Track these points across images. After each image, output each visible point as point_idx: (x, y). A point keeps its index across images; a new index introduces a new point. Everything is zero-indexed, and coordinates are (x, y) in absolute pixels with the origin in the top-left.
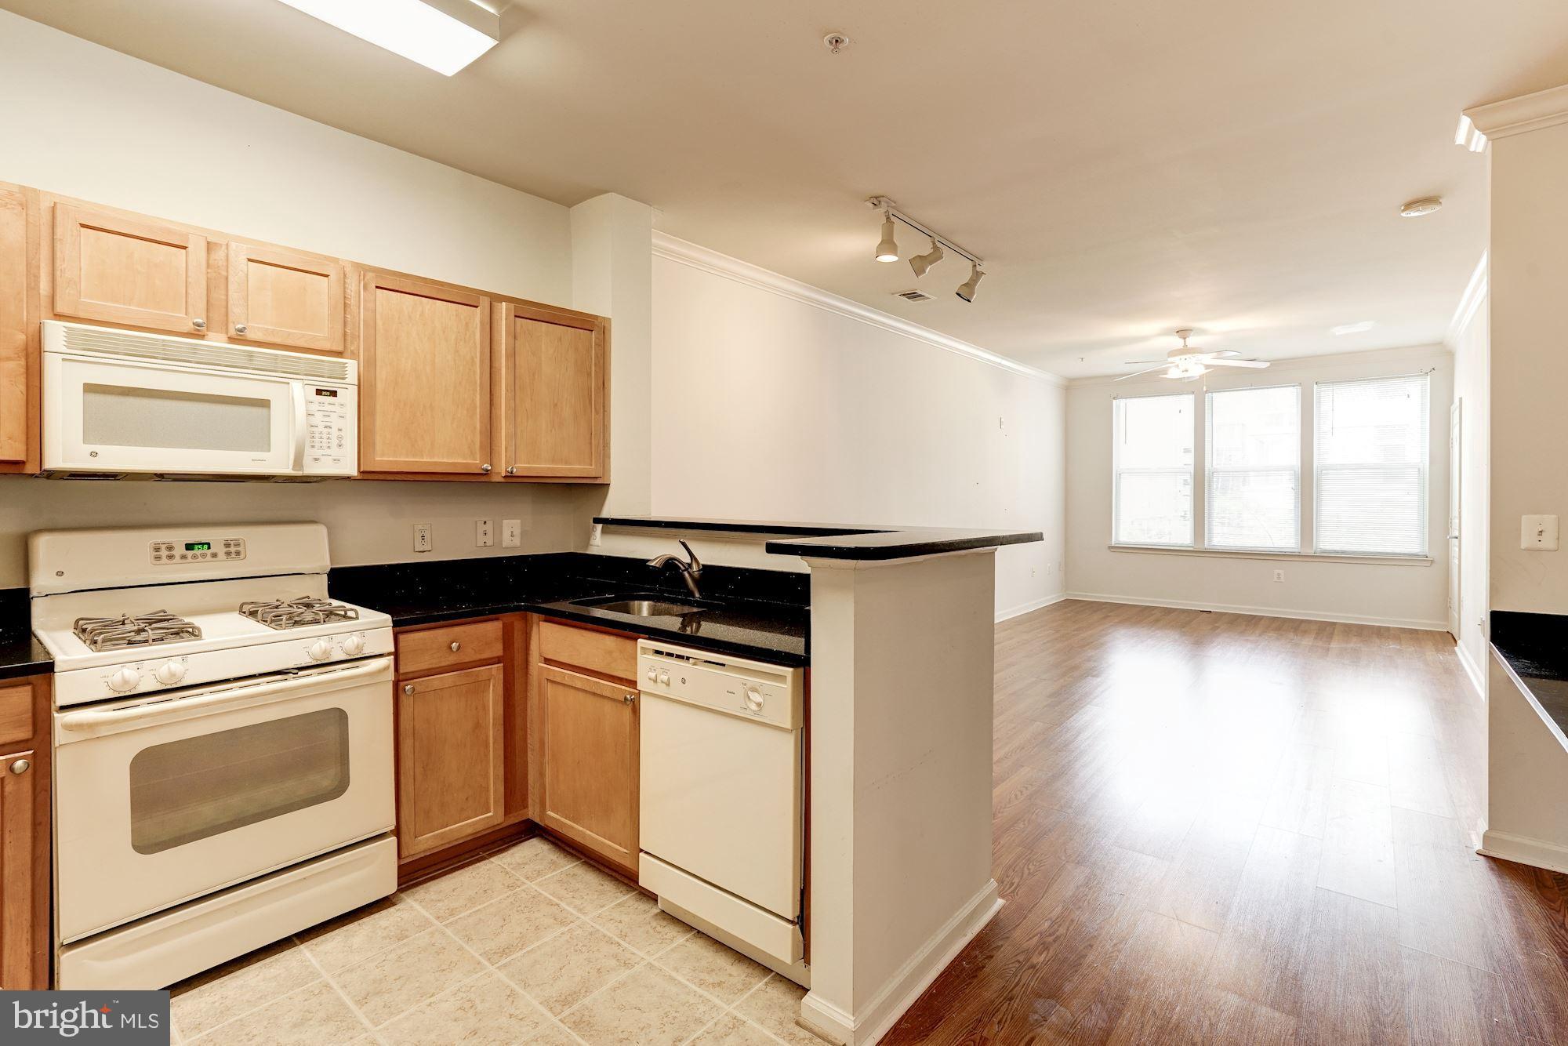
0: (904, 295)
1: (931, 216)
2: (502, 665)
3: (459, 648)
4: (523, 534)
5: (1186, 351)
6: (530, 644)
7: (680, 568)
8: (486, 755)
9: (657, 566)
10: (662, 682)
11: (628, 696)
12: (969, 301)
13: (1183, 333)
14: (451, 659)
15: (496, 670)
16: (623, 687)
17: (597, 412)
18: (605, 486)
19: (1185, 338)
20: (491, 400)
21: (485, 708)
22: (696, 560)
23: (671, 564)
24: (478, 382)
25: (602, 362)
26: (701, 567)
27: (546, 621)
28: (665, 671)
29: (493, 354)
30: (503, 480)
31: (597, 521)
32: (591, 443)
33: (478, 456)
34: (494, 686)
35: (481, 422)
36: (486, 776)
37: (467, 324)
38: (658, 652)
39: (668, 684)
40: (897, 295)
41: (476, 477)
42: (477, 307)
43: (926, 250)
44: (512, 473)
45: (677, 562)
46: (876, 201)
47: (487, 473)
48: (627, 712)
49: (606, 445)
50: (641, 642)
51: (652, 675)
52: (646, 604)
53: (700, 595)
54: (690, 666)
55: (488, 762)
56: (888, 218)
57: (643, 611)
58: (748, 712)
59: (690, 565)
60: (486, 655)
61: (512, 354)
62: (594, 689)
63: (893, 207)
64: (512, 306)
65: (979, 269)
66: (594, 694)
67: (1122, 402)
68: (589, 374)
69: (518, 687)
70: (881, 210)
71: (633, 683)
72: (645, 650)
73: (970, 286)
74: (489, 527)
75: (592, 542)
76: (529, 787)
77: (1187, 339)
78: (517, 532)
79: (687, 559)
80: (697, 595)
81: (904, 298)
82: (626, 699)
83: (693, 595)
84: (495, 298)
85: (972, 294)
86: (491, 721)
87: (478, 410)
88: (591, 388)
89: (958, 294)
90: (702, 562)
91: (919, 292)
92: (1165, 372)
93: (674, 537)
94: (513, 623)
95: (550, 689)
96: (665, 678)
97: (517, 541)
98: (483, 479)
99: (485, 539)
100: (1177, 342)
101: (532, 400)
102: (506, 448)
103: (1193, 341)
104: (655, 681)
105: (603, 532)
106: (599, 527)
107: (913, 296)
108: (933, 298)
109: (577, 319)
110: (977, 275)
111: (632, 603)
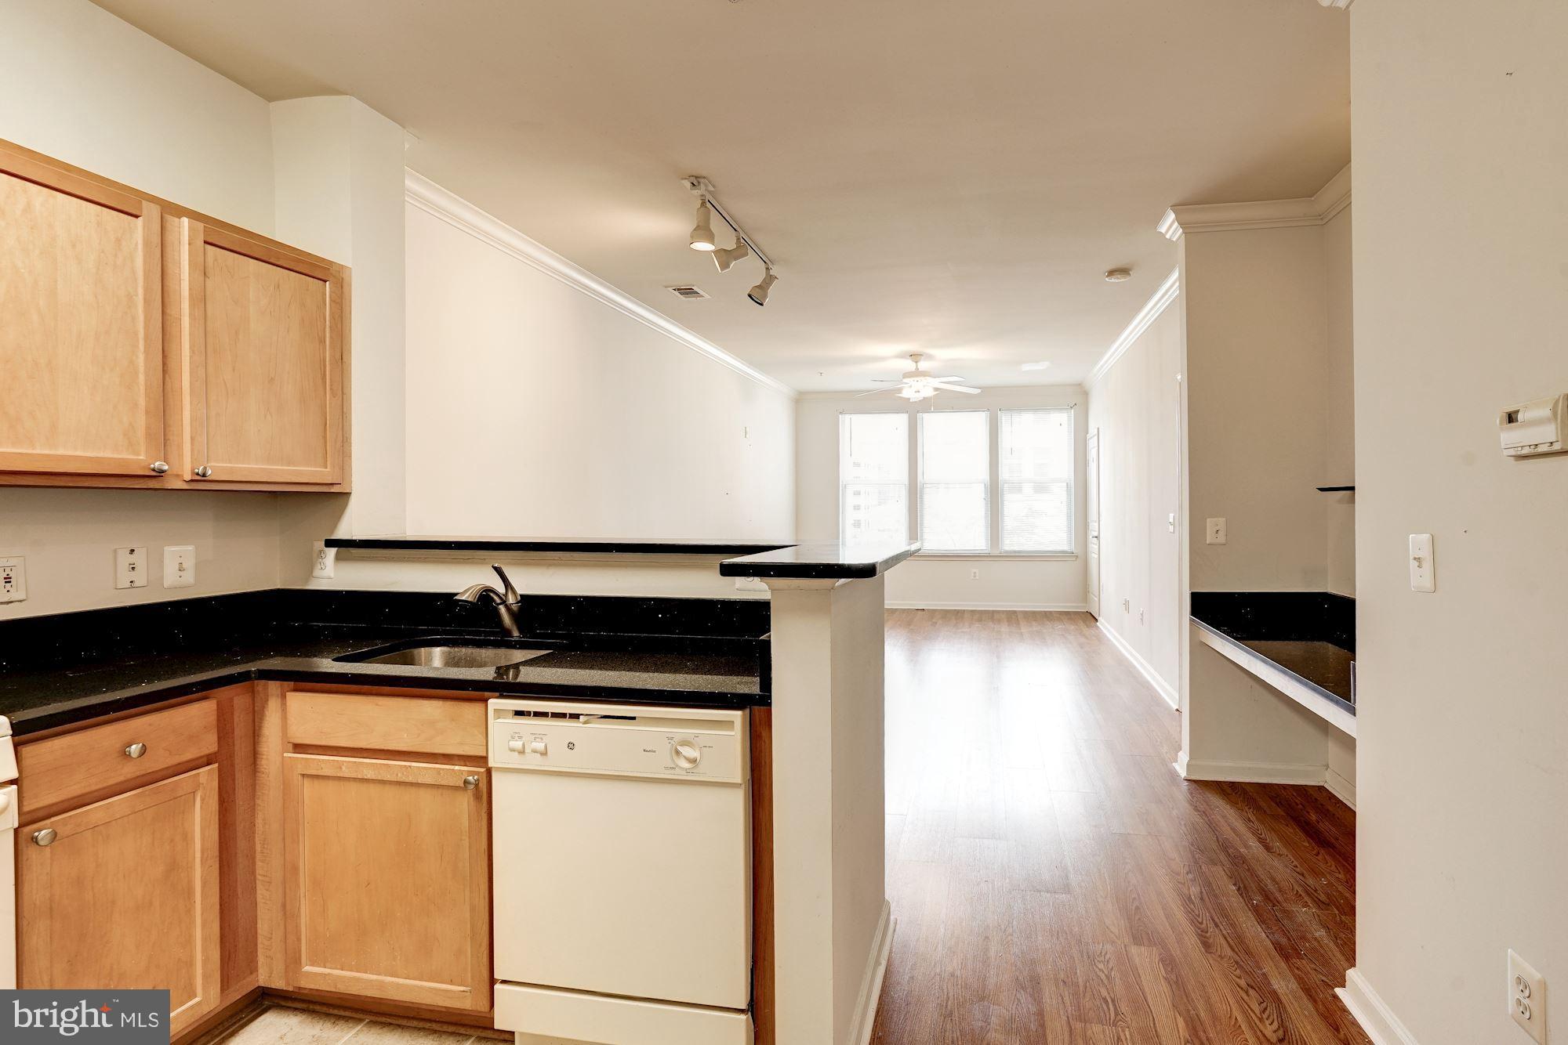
0: (678, 290)
1: (739, 208)
2: (216, 765)
3: (144, 751)
4: (198, 566)
5: (917, 373)
6: (260, 727)
7: (494, 601)
8: (189, 911)
9: (469, 599)
10: (535, 751)
11: (471, 778)
12: (762, 305)
13: (915, 356)
14: (128, 771)
15: (207, 776)
16: (457, 768)
17: (334, 395)
18: (346, 495)
19: (916, 362)
20: (164, 364)
21: (187, 838)
22: (512, 589)
23: (486, 596)
24: (141, 335)
25: (339, 326)
26: (519, 598)
27: (296, 690)
28: (537, 737)
29: (166, 295)
30: (185, 486)
31: (330, 543)
32: (325, 437)
33: (143, 448)
34: (203, 800)
35: (147, 395)
36: (189, 942)
37: (118, 241)
38: (519, 713)
39: (544, 753)
40: (670, 289)
41: (142, 481)
42: (137, 217)
43: (731, 245)
44: (204, 475)
45: (492, 594)
46: (696, 181)
47: (160, 474)
48: (464, 803)
49: (345, 441)
50: (495, 703)
51: (518, 744)
52: (437, 651)
53: (520, 633)
54: (581, 725)
55: (192, 922)
56: (703, 204)
57: (434, 661)
58: (678, 771)
59: (506, 595)
60: (188, 755)
61: (200, 299)
62: (401, 777)
63: (710, 192)
64: (200, 226)
65: (772, 272)
66: (399, 783)
67: (847, 417)
68: (322, 341)
69: (241, 795)
70: (696, 192)
71: (482, 760)
72: (499, 713)
73: (763, 287)
74: (139, 558)
75: (317, 572)
76: (260, 939)
77: (919, 364)
78: (189, 564)
79: (500, 588)
80: (516, 633)
81: (676, 293)
82: (466, 782)
83: (508, 633)
84: (170, 210)
85: (765, 296)
86: (198, 855)
87: (142, 378)
88: (324, 361)
89: (750, 296)
90: (520, 591)
91: (696, 289)
92: (900, 390)
93: (483, 562)
94: (231, 700)
95: (309, 789)
96: (540, 746)
97: (189, 577)
98: (152, 484)
99: (133, 576)
100: (909, 365)
101: (234, 370)
102: (192, 439)
103: (923, 365)
104: (522, 752)
105: (338, 558)
106: (332, 552)
107: (688, 292)
108: (707, 296)
109: (303, 262)
110: (770, 279)
111: (416, 651)
